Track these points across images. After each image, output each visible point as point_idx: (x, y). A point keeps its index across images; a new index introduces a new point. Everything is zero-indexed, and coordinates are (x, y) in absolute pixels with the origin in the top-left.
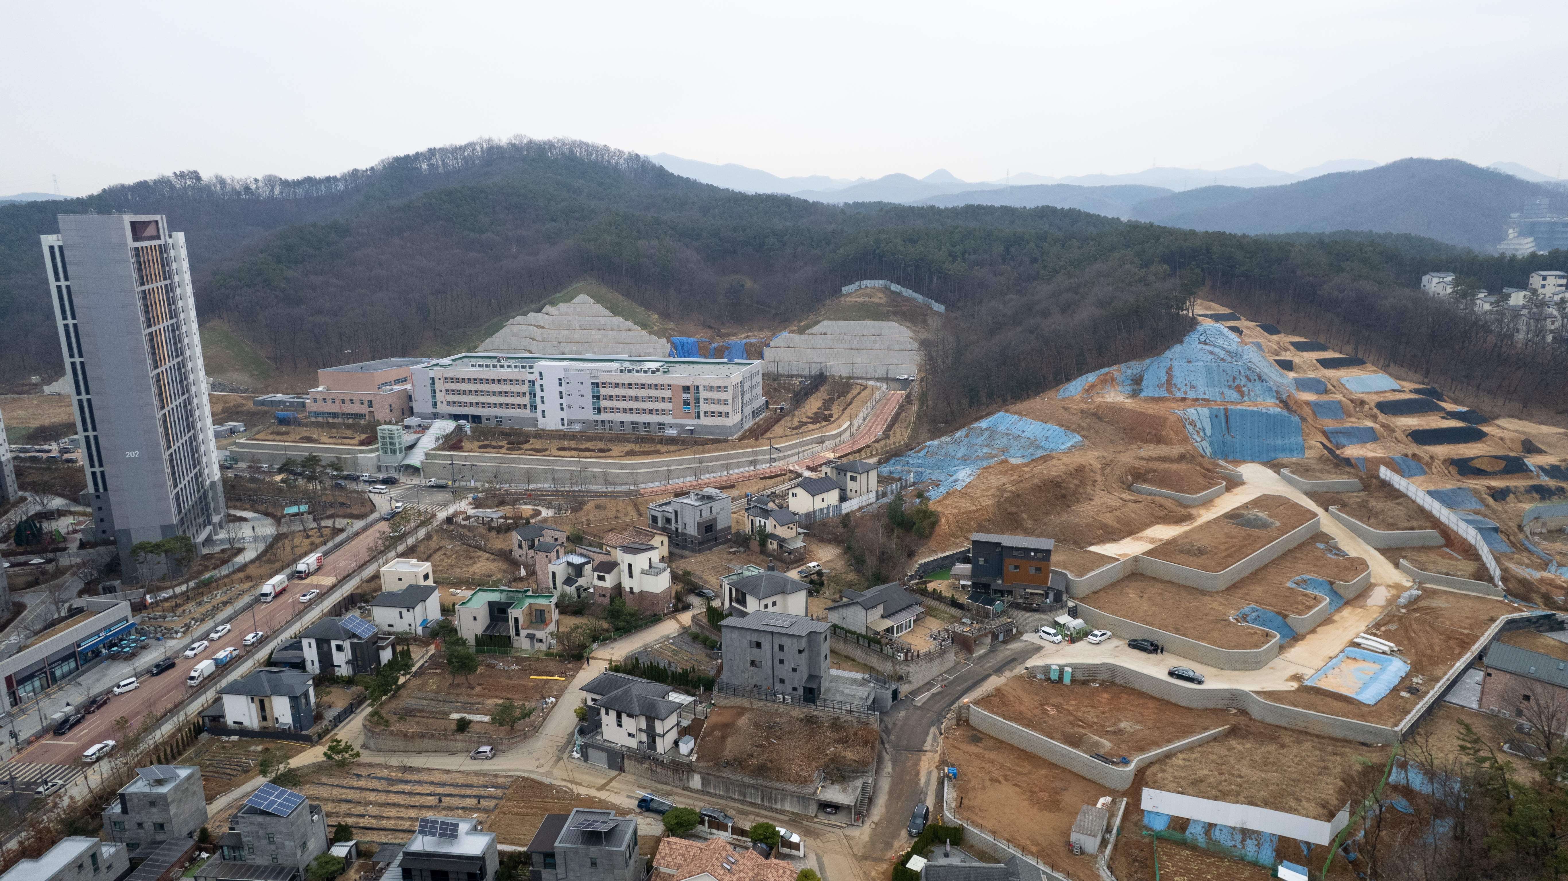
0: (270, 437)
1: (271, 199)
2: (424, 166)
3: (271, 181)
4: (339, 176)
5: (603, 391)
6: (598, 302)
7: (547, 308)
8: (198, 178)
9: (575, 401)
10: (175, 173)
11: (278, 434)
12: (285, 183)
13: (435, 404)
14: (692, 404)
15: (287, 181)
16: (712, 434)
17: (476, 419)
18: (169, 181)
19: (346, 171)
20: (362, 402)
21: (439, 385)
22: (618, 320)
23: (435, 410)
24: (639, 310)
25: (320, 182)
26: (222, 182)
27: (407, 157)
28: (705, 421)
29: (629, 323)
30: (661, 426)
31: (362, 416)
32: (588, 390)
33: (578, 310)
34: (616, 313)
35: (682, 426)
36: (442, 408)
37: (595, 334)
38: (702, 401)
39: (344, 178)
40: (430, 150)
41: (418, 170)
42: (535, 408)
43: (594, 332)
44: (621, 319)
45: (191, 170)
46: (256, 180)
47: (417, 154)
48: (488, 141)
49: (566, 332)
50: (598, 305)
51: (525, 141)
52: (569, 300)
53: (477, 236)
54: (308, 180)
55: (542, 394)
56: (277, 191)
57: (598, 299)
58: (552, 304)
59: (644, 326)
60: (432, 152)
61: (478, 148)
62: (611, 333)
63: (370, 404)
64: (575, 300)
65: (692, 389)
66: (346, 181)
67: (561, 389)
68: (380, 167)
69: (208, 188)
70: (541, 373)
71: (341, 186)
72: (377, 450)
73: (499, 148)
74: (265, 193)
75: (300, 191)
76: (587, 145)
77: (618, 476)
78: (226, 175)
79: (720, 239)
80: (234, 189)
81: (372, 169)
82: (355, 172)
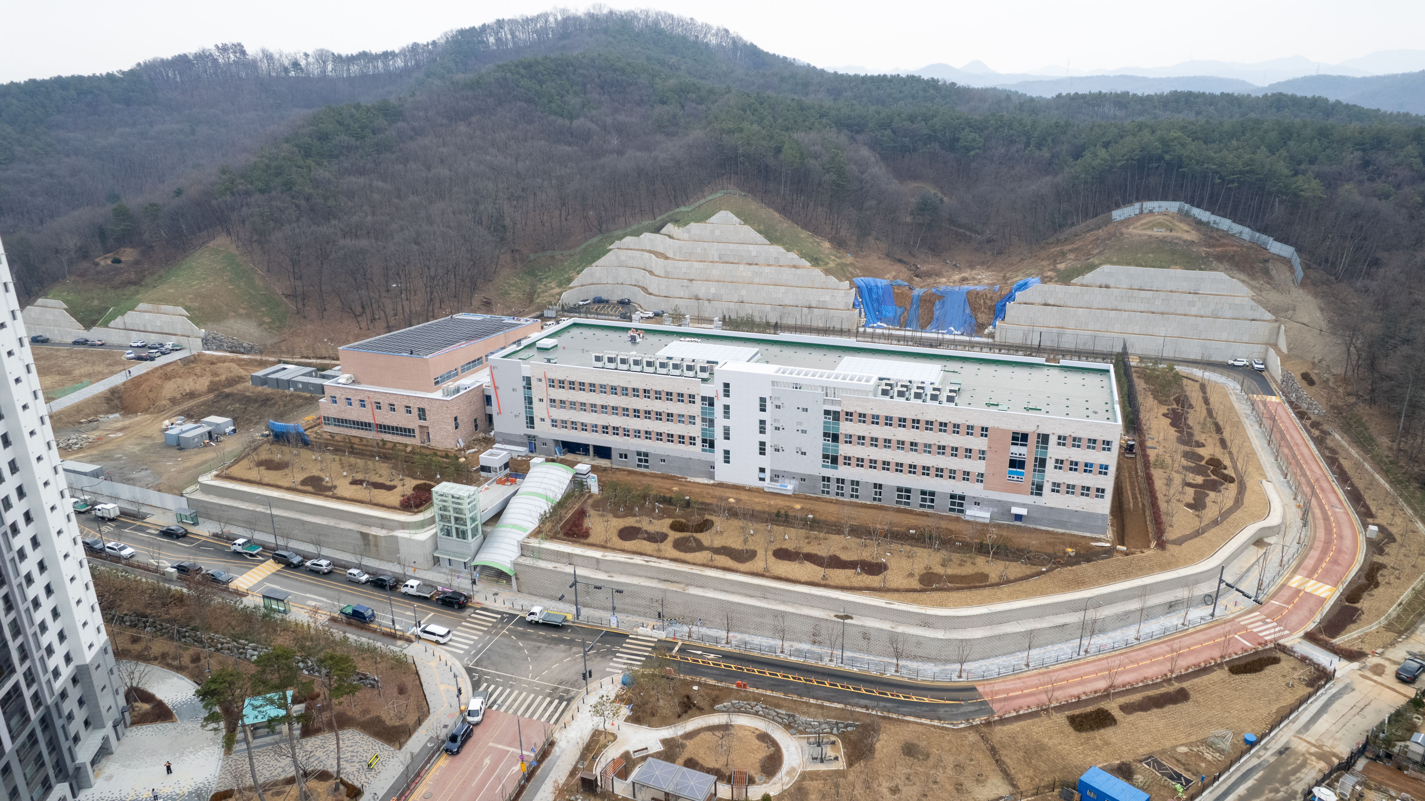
0: (254, 474)
1: (323, 77)
2: (492, 40)
3: (323, 57)
4: (397, 51)
5: (845, 428)
6: (746, 222)
7: (670, 228)
8: (243, 53)
9: (790, 440)
10: (217, 46)
11: (270, 465)
12: (338, 59)
13: (531, 421)
14: (1030, 465)
15: (340, 57)
16: (1062, 524)
17: (603, 452)
18: (211, 55)
19: (405, 45)
20: (408, 410)
21: (539, 391)
22: (777, 250)
23: (530, 432)
24: (804, 234)
25: (376, 57)
26: (269, 57)
27: (473, 29)
28: (1049, 499)
29: (793, 256)
30: (958, 501)
31: (408, 432)
32: (817, 424)
33: (717, 233)
34: (773, 238)
35: (1004, 508)
36: (543, 430)
37: (744, 271)
38: (1050, 464)
39: (403, 53)
40: (498, 21)
41: (486, 44)
42: (712, 445)
43: (741, 267)
44: (780, 249)
45: (235, 42)
46: (306, 55)
47: (484, 25)
48: (563, 11)
49: (701, 265)
50: (747, 228)
51: (605, 11)
52: (703, 218)
53: (567, 122)
54: (364, 55)
55: (727, 422)
56: (330, 67)
57: (747, 219)
58: (676, 222)
59: (815, 261)
60: (500, 24)
61: (551, 19)
62: (767, 269)
63: (422, 413)
64: (713, 219)
65: (1032, 440)
66: (405, 56)
67: (763, 416)
68: (443, 41)
69: (253, 65)
70: (727, 385)
71: (400, 63)
72: (432, 521)
73: (576, 19)
74: (315, 70)
75: (354, 69)
76: (672, 17)
77: (919, 642)
78: (273, 49)
79: (894, 132)
80: (282, 65)
81: (434, 43)
82: (415, 47)
